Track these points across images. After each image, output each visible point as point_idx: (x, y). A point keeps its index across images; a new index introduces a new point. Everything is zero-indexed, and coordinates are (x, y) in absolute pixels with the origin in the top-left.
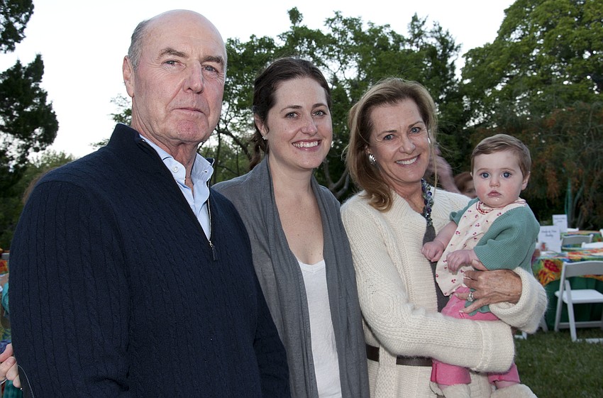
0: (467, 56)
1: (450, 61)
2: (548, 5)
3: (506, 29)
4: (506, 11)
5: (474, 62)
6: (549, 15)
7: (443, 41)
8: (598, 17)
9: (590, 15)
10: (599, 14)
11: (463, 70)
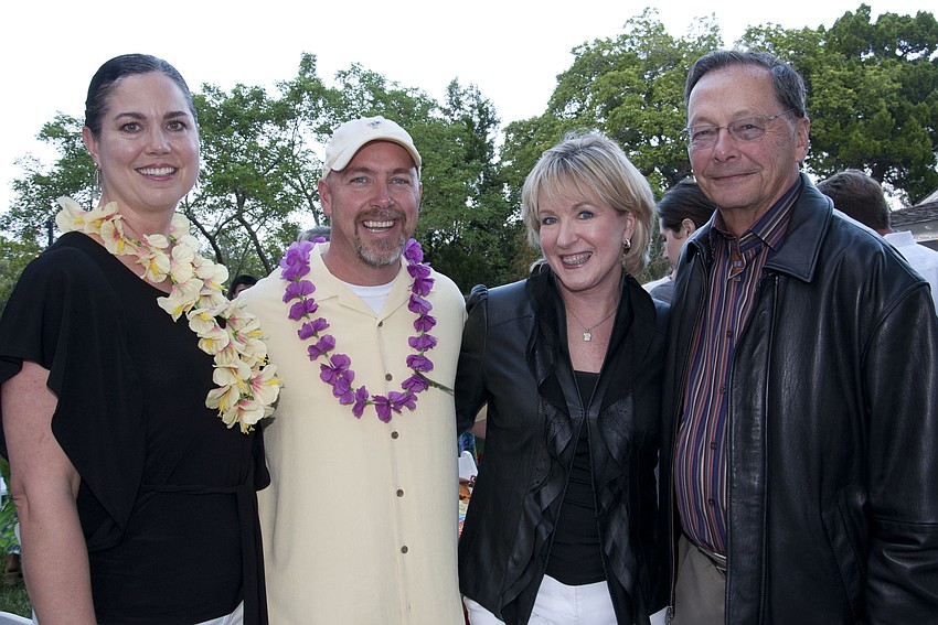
0: (508, 130)
1: (488, 138)
2: (613, 77)
3: (559, 101)
4: (559, 77)
5: (517, 138)
6: (615, 89)
7: (483, 111)
8: (670, 98)
9: (661, 94)
10: (672, 94)
11: (503, 149)
